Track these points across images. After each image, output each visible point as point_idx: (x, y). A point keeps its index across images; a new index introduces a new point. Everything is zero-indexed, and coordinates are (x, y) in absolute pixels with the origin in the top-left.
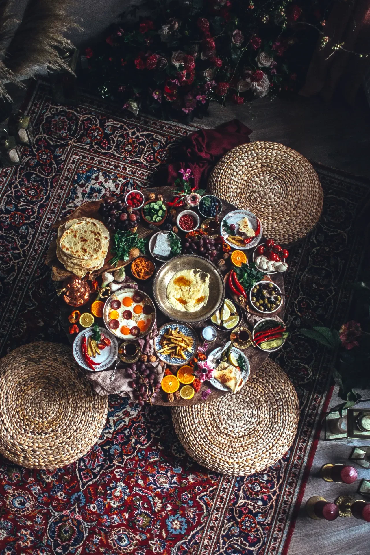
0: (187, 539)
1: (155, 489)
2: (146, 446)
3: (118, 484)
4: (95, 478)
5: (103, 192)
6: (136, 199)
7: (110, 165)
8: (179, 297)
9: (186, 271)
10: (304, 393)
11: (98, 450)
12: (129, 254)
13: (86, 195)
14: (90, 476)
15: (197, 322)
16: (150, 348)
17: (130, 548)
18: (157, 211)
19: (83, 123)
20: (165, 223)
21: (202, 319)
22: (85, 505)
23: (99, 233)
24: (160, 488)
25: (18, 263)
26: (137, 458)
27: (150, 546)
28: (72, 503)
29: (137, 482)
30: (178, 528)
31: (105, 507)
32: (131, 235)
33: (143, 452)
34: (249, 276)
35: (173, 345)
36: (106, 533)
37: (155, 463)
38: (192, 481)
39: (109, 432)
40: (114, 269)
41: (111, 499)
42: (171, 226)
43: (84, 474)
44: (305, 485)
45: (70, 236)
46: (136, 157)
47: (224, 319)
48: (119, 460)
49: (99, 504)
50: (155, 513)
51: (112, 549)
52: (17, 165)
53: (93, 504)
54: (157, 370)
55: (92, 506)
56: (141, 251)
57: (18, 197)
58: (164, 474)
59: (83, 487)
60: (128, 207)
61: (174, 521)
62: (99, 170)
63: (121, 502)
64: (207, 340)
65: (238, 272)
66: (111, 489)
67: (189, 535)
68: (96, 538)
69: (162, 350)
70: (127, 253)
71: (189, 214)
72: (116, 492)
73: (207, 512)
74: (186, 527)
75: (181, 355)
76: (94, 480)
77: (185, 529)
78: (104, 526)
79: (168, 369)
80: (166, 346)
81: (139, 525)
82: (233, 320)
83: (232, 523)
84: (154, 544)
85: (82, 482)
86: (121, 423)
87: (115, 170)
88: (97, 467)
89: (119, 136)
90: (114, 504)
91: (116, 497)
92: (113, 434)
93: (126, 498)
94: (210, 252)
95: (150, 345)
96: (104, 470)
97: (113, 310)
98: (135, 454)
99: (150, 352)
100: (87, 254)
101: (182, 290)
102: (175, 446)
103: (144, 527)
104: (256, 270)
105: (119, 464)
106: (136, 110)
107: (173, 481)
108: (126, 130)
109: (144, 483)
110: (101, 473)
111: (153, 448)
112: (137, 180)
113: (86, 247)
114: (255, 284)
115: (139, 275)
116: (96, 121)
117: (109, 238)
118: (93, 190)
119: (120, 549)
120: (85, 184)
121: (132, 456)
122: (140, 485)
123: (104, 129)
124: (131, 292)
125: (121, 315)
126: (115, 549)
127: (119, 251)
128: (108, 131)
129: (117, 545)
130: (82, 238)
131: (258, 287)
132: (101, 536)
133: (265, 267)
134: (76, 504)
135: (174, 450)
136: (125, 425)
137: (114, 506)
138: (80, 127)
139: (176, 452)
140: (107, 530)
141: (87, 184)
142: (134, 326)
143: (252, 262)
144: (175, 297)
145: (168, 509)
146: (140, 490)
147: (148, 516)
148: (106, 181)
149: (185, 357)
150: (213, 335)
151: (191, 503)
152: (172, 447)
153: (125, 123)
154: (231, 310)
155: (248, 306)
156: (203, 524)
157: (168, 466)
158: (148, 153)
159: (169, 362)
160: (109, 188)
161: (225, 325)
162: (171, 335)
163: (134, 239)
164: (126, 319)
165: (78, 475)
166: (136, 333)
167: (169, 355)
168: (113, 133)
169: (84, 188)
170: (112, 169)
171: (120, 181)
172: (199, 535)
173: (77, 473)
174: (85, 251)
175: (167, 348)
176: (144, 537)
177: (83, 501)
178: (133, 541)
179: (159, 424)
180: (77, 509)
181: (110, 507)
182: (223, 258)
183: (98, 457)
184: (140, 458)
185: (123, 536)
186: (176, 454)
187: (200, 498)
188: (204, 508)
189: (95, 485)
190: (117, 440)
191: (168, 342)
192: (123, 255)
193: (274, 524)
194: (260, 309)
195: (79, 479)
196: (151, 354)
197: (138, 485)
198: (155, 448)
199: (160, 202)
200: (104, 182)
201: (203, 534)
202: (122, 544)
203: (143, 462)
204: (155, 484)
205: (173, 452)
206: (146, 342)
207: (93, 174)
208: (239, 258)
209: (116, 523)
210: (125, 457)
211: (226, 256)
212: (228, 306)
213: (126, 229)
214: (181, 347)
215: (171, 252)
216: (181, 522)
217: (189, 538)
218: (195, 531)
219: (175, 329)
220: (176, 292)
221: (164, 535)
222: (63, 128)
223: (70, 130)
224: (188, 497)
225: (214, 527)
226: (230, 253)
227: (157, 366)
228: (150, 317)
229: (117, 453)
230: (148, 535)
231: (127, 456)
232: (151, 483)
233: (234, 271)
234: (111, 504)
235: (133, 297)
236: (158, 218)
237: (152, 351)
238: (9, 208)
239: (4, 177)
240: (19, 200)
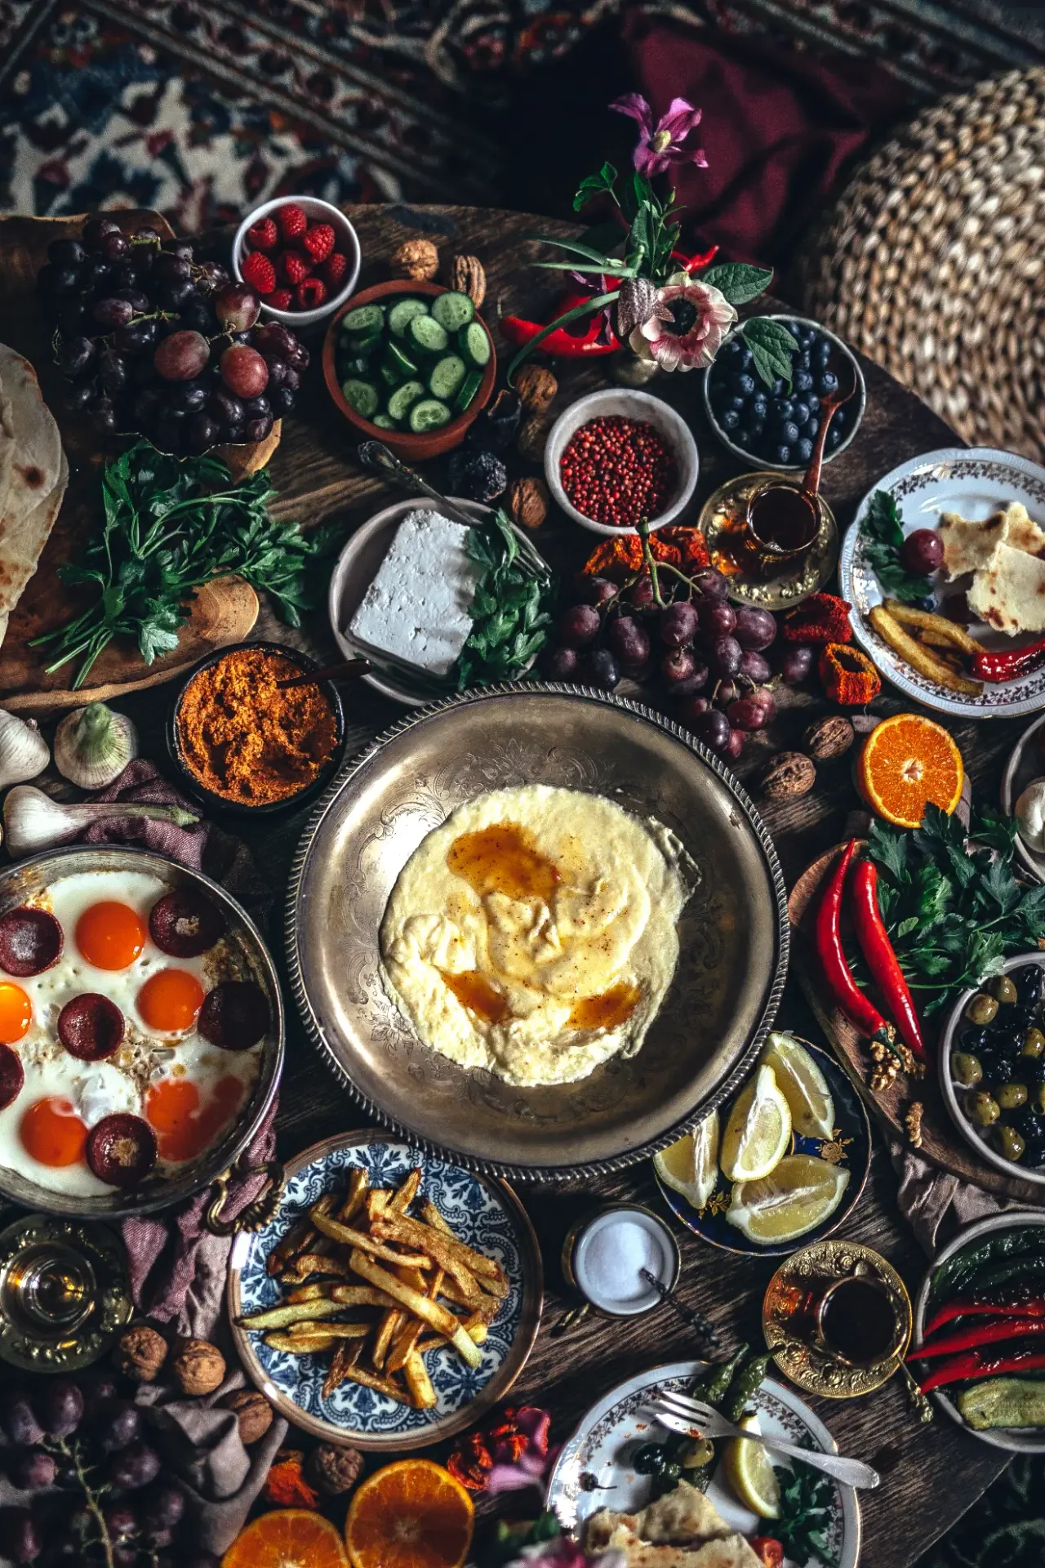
5: (167, 197)
6: (306, 256)
7: (242, 47)
8: (464, 962)
9: (544, 792)
12: (183, 613)
13: (62, 200)
15: (551, 1170)
16: (199, 1286)
18: (427, 360)
20: (468, 448)
21: (589, 1150)
32: (221, 487)
34: (960, 901)
35: (359, 1295)
40: (66, 698)
42: (500, 476)
46: (401, 28)
47: (741, 1173)
54: (208, 1471)
56: (273, 607)
62: (166, 66)
64: (594, 1308)
65: (894, 861)
69: (274, 1319)
70: (171, 601)
71: (642, 417)
75: (403, 1381)
79: (293, 1465)
80: (312, 1292)
82: (800, 1192)
87: (261, 83)
94: (733, 692)
95: (202, 1271)
99: (192, 1312)
101: (492, 921)
104: (1016, 867)
112: (384, 166)
114: (996, 966)
115: (220, 768)
117: (53, 478)
118: (107, 173)
120: (72, 128)
124: (149, 872)
125: (42, 1016)
127: (116, 582)
131: (1008, 990)
141: (81, 134)
142: (118, 1105)
143: (995, 810)
144: (441, 959)
148: (200, 138)
149: (427, 1393)
150: (644, 1273)
154: (801, 1114)
155: (918, 1110)
158: (474, 23)
159: (313, 1408)
160: (209, 180)
161: (742, 1216)
162: (362, 1221)
163: (238, 518)
164: (76, 1053)
166: (125, 1160)
167: (321, 1359)
169: (58, 153)
170: (246, 72)
171: (280, 152)
175: (313, 1305)
182: (809, 751)
191: (327, 1267)
192: (138, 613)
194: (995, 1140)
196: (200, 1329)
199: (459, 306)
200: (182, 142)
206: (174, 1250)
207: (124, 83)
208: (913, 770)
211: (831, 735)
212: (785, 1083)
213: (186, 438)
214: (412, 1317)
215: (468, 652)
219: (402, 1177)
220: (452, 929)
226: (863, 722)
227: (215, 1439)
228: (242, 1064)
233: (864, 851)
235: (154, 906)
236: (429, 406)
237: (207, 1312)
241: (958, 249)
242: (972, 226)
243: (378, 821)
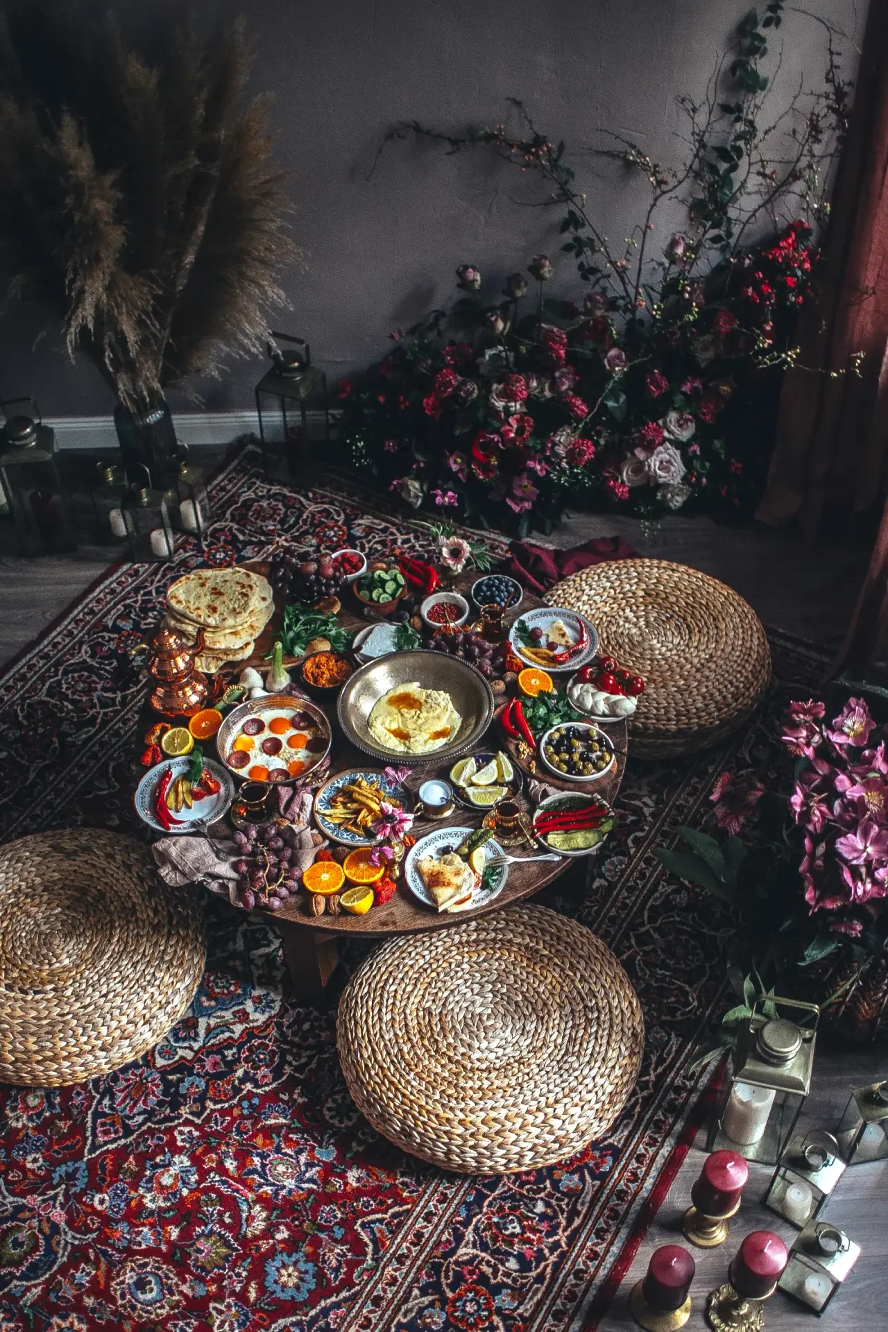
0: (306, 1315)
1: (260, 1186)
2: (267, 1089)
3: (176, 1159)
4: (125, 1136)
6: (350, 563)
8: (394, 726)
9: (415, 683)
10: (669, 1039)
11: (154, 1080)
12: (307, 645)
14: (116, 1132)
16: (302, 809)
17: (159, 1311)
19: (313, 515)
20: (397, 607)
22: (84, 1192)
23: (250, 587)
24: (273, 1185)
25: (105, 714)
26: (236, 1112)
27: (210, 1314)
28: (55, 1182)
29: (221, 1163)
30: (291, 1284)
31: (128, 1205)
33: (256, 1101)
35: (355, 806)
36: (111, 1264)
37: (276, 1129)
38: (355, 1184)
39: (191, 1048)
40: (270, 667)
41: (149, 1190)
42: (408, 615)
43: (103, 1124)
44: (638, 1243)
45: (193, 584)
47: (476, 781)
48: (195, 1109)
49: (116, 1194)
50: (245, 1242)
51: (115, 1304)
52: (162, 561)
53: (102, 1192)
54: (301, 842)
55: (98, 1197)
56: (333, 646)
57: (145, 610)
58: (291, 1156)
59: (90, 1152)
61: (285, 1266)
63: (169, 1200)
64: (427, 804)
66: (156, 1166)
67: (314, 1307)
68: (83, 1270)
69: (328, 812)
70: (303, 643)
72: (166, 1175)
73: (373, 1259)
74: (313, 1287)
76: (122, 1142)
77: (309, 1291)
78: (113, 1246)
79: (329, 850)
80: (341, 806)
81: (197, 1260)
83: (430, 1298)
84: (220, 1312)
85: (93, 1141)
86: (223, 1032)
88: (140, 1114)
89: (377, 542)
90: (153, 1201)
91: (162, 1188)
92: (196, 1053)
93: (185, 1192)
95: (303, 804)
96: (155, 1123)
97: (244, 736)
98: (235, 1101)
99: (299, 813)
100: (216, 615)
101: (402, 715)
102: (334, 1101)
103: (208, 1267)
105: (190, 1117)
106: (417, 497)
107: (307, 1175)
108: (392, 534)
109: (238, 1168)
110: (144, 1128)
111: (281, 1096)
113: (217, 604)
115: (316, 681)
116: (339, 515)
117: (270, 601)
119: (134, 1308)
121: (226, 1105)
122: (227, 1170)
123: (350, 528)
124: (293, 711)
125: (258, 745)
126: (123, 1306)
128: (358, 532)
129: (128, 1297)
130: (215, 589)
132: (97, 1269)
134: (63, 1186)
135: (329, 1109)
136: (230, 1038)
137: (150, 1205)
138: (305, 522)
139: (333, 1113)
140: (117, 1257)
142: (279, 767)
143: (563, 692)
144: (387, 725)
145: (279, 1236)
146: (224, 1182)
147: (227, 1244)
150: (441, 797)
151: (339, 1233)
152: (326, 1101)
153: (394, 524)
155: (534, 762)
156: (357, 1288)
157: (307, 1140)
159: (337, 836)
163: (325, 623)
164: (266, 753)
165: (89, 1124)
167: (341, 824)
168: (366, 537)
172: (339, 1312)
173: (89, 1118)
174: (214, 610)
175: (340, 809)
176: (201, 1291)
177: (81, 1183)
178: (172, 1294)
179: (308, 1048)
180: (61, 1198)
181: (141, 1205)
182: (503, 680)
183: (147, 1095)
184: (245, 1112)
185: (150, 1278)
186: (331, 1117)
187: (363, 1226)
188: (370, 1250)
189: (122, 1154)
190: (203, 1067)
192: (293, 644)
193: (538, 1321)
195: (88, 1133)
197: (221, 1170)
198: (286, 1098)
201: (350, 1311)
202: (141, 1297)
203: (248, 1123)
204: (263, 1175)
205: (325, 1112)
206: (294, 797)
208: (535, 682)
209: (143, 1247)
210: (210, 1105)
216: (301, 1272)
217: (313, 1313)
218: (334, 1299)
219: (373, 783)
220: (389, 718)
221: (253, 1295)
222: (271, 517)
223: (282, 522)
224: (335, 1217)
225: (382, 1298)
229: (195, 1093)
230: (214, 1288)
231: (216, 1103)
232: (254, 1171)
233: (519, 701)
234: (145, 1201)
235: (293, 719)
236: (385, 595)
238: (121, 623)
239: (131, 576)
240: (146, 614)
241: (580, 604)
242: (585, 598)
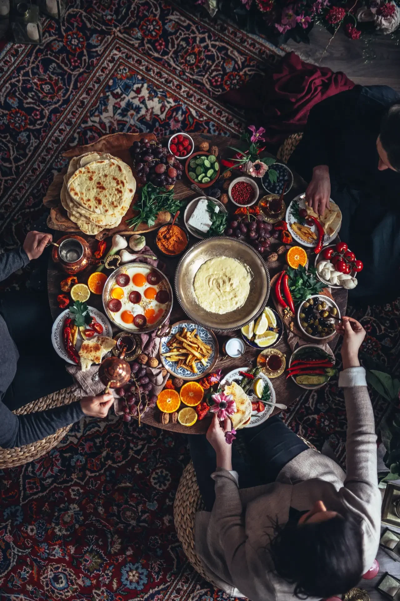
0: (142, 597)
1: (117, 524)
2: (120, 464)
3: (72, 506)
4: (42, 491)
5: (143, 112)
6: (183, 146)
7: (161, 76)
9: (224, 257)
11: (56, 457)
12: (156, 217)
13: (119, 111)
14: (37, 488)
15: (222, 330)
16: (154, 347)
17: (67, 594)
18: (206, 170)
19: (139, 7)
20: (212, 187)
21: (229, 326)
22: (21, 524)
23: (122, 183)
24: (124, 523)
25: (6, 181)
26: (103, 478)
27: (93, 596)
28: (5, 517)
29: (96, 509)
30: (134, 580)
31: (46, 533)
32: (164, 193)
33: (114, 472)
34: (304, 284)
35: (184, 351)
36: (40, 567)
37: (126, 489)
38: (167, 524)
39: (76, 436)
40: (132, 233)
41: (57, 524)
42: (219, 193)
43: (29, 483)
45: (85, 177)
46: (198, 74)
47: (258, 333)
48: (80, 476)
49: (39, 526)
50: (109, 555)
51: (43, 589)
52: (35, 44)
53: (31, 525)
54: (156, 380)
55: (30, 527)
56: (173, 217)
57: (26, 90)
58: (133, 506)
59: (24, 500)
60: (169, 157)
61: (131, 570)
62: (144, 80)
63: (69, 531)
64: (229, 356)
65: (292, 275)
66: (60, 510)
67: (146, 594)
68: (25, 570)
69: (168, 354)
70: (154, 215)
71: (248, 182)
72: (67, 516)
73: (176, 568)
74: (146, 582)
75: (191, 367)
76: (40, 494)
77: (143, 584)
78: (39, 557)
79: (171, 381)
80: (175, 350)
81: (85, 565)
82: (269, 337)
83: (205, 590)
84: (98, 595)
85: (24, 493)
86: (94, 427)
87: (165, 86)
88: (49, 477)
89: (183, 40)
90: (60, 530)
91: (65, 523)
92: (79, 439)
93: (77, 526)
94: (263, 239)
95: (155, 345)
96: (58, 484)
97: (117, 286)
98: (102, 471)
99: (152, 352)
100: (101, 206)
102: (157, 473)
103: (91, 570)
104: (316, 278)
105: (78, 481)
106: (213, 10)
107: (143, 518)
108: (193, 32)
109: (105, 512)
110: (53, 487)
111: (128, 469)
112: (192, 107)
113: (101, 197)
114: (310, 297)
116: (156, 10)
117: (134, 191)
118: (129, 105)
119: (53, 592)
120: (122, 94)
121: (97, 474)
122: (100, 514)
123: (164, 24)
124: (147, 268)
125: (126, 295)
126: (48, 590)
127: (143, 211)
128: (169, 27)
129: (50, 586)
130: (99, 183)
131: (312, 302)
132: (32, 569)
133: (328, 277)
134: (10, 521)
135: (154, 478)
136: (98, 431)
137: (58, 533)
138: (133, 12)
139: (156, 481)
140: (43, 563)
141: (124, 95)
142: (140, 313)
143: (313, 266)
145: (128, 553)
146: (98, 521)
147: (100, 557)
148: (151, 98)
149: (196, 370)
150: (238, 350)
151: (159, 552)
152: (152, 473)
153: (195, 23)
154: (270, 323)
155: (292, 323)
156: (169, 584)
157: (142, 497)
158: (214, 73)
159: (174, 371)
160: (152, 108)
161: (257, 341)
162: (185, 337)
163: (167, 199)
164: (132, 302)
165: (21, 483)
166: (140, 323)
167: (177, 363)
168: (175, 33)
169: (119, 100)
170: (162, 83)
171: (169, 102)
172: (160, 596)
173: (21, 479)
174: (99, 202)
175: (175, 352)
176: (88, 583)
177: (20, 519)
178: (73, 584)
179: (142, 439)
180: (9, 528)
181: (54, 533)
182: (277, 252)
183: (53, 466)
184: (108, 479)
185: (61, 575)
186: (155, 484)
187: (172, 549)
188: (175, 563)
189: (41, 501)
190: (83, 449)
191: (178, 346)
192: (147, 217)
194: (307, 330)
195: (21, 488)
196: (154, 356)
197: (96, 513)
198: (130, 470)
199: (213, 158)
200: (147, 99)
201: (165, 596)
202: (57, 586)
203: (110, 485)
204: (119, 517)
205: (152, 480)
206: (150, 340)
207: (134, 84)
208: (297, 258)
209: (56, 557)
210: (88, 473)
211: (281, 250)
212: (267, 317)
213: (160, 184)
214: (194, 356)
215: (211, 229)
216: (140, 574)
217: (146, 596)
218: (156, 589)
219: (193, 330)
221: (115, 586)
223: (117, 12)
224: (158, 543)
225: (182, 590)
226: (288, 247)
227: (158, 374)
228: (164, 306)
229: (80, 466)
230: (94, 582)
231: (92, 472)
232: (114, 515)
233: (286, 273)
234: (56, 530)
235: (148, 275)
236: (206, 178)
237: (155, 352)
238: (10, 101)
239: (14, 55)
240: (27, 94)
243: (193, 261)
